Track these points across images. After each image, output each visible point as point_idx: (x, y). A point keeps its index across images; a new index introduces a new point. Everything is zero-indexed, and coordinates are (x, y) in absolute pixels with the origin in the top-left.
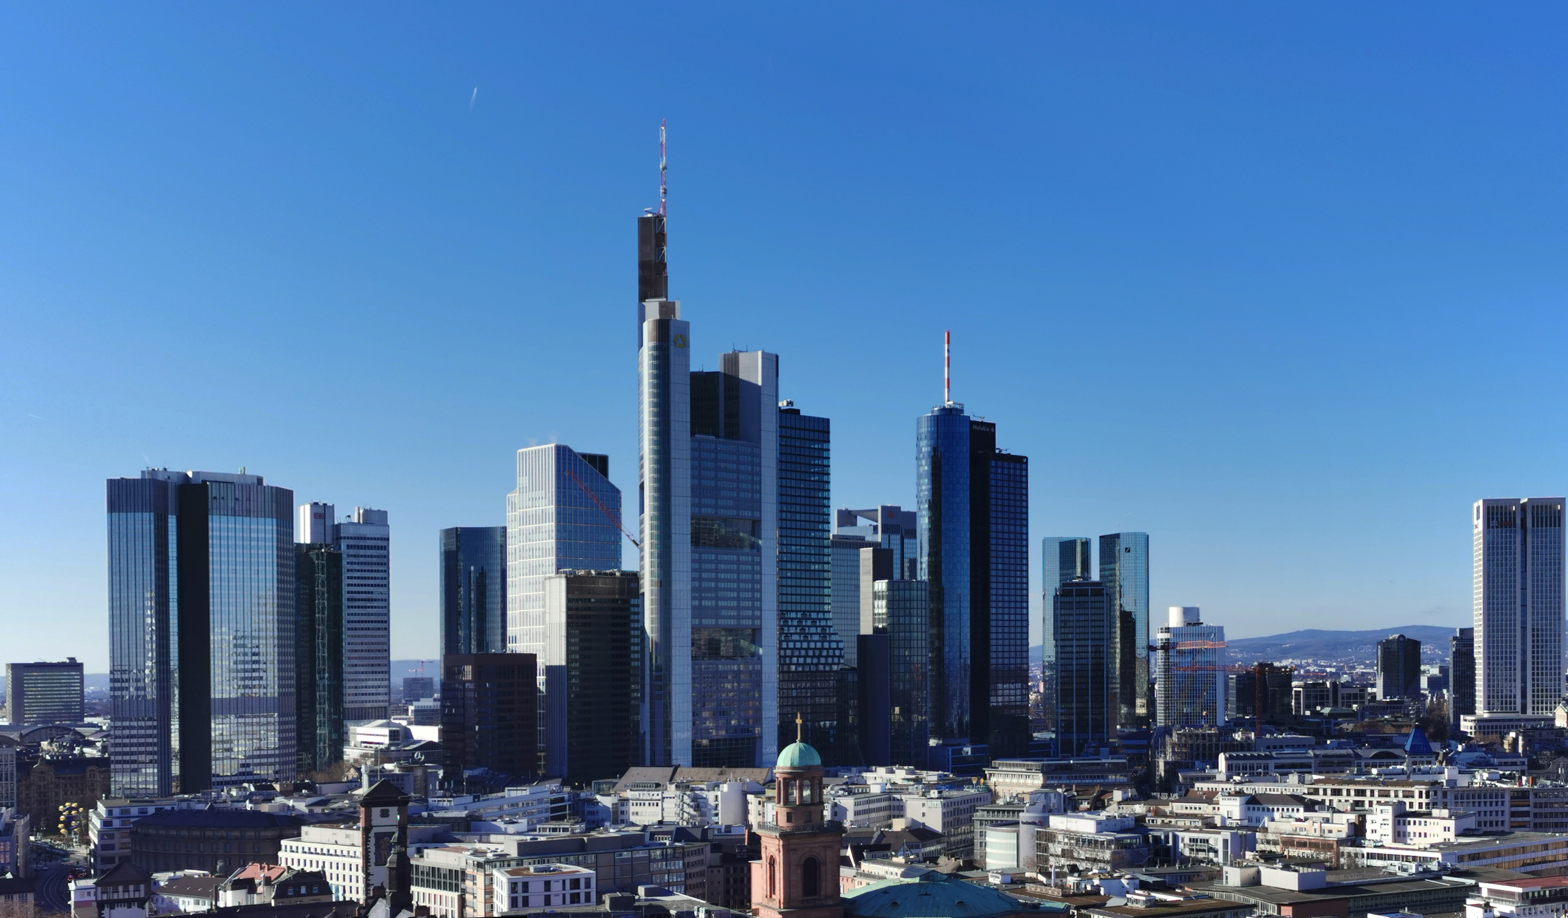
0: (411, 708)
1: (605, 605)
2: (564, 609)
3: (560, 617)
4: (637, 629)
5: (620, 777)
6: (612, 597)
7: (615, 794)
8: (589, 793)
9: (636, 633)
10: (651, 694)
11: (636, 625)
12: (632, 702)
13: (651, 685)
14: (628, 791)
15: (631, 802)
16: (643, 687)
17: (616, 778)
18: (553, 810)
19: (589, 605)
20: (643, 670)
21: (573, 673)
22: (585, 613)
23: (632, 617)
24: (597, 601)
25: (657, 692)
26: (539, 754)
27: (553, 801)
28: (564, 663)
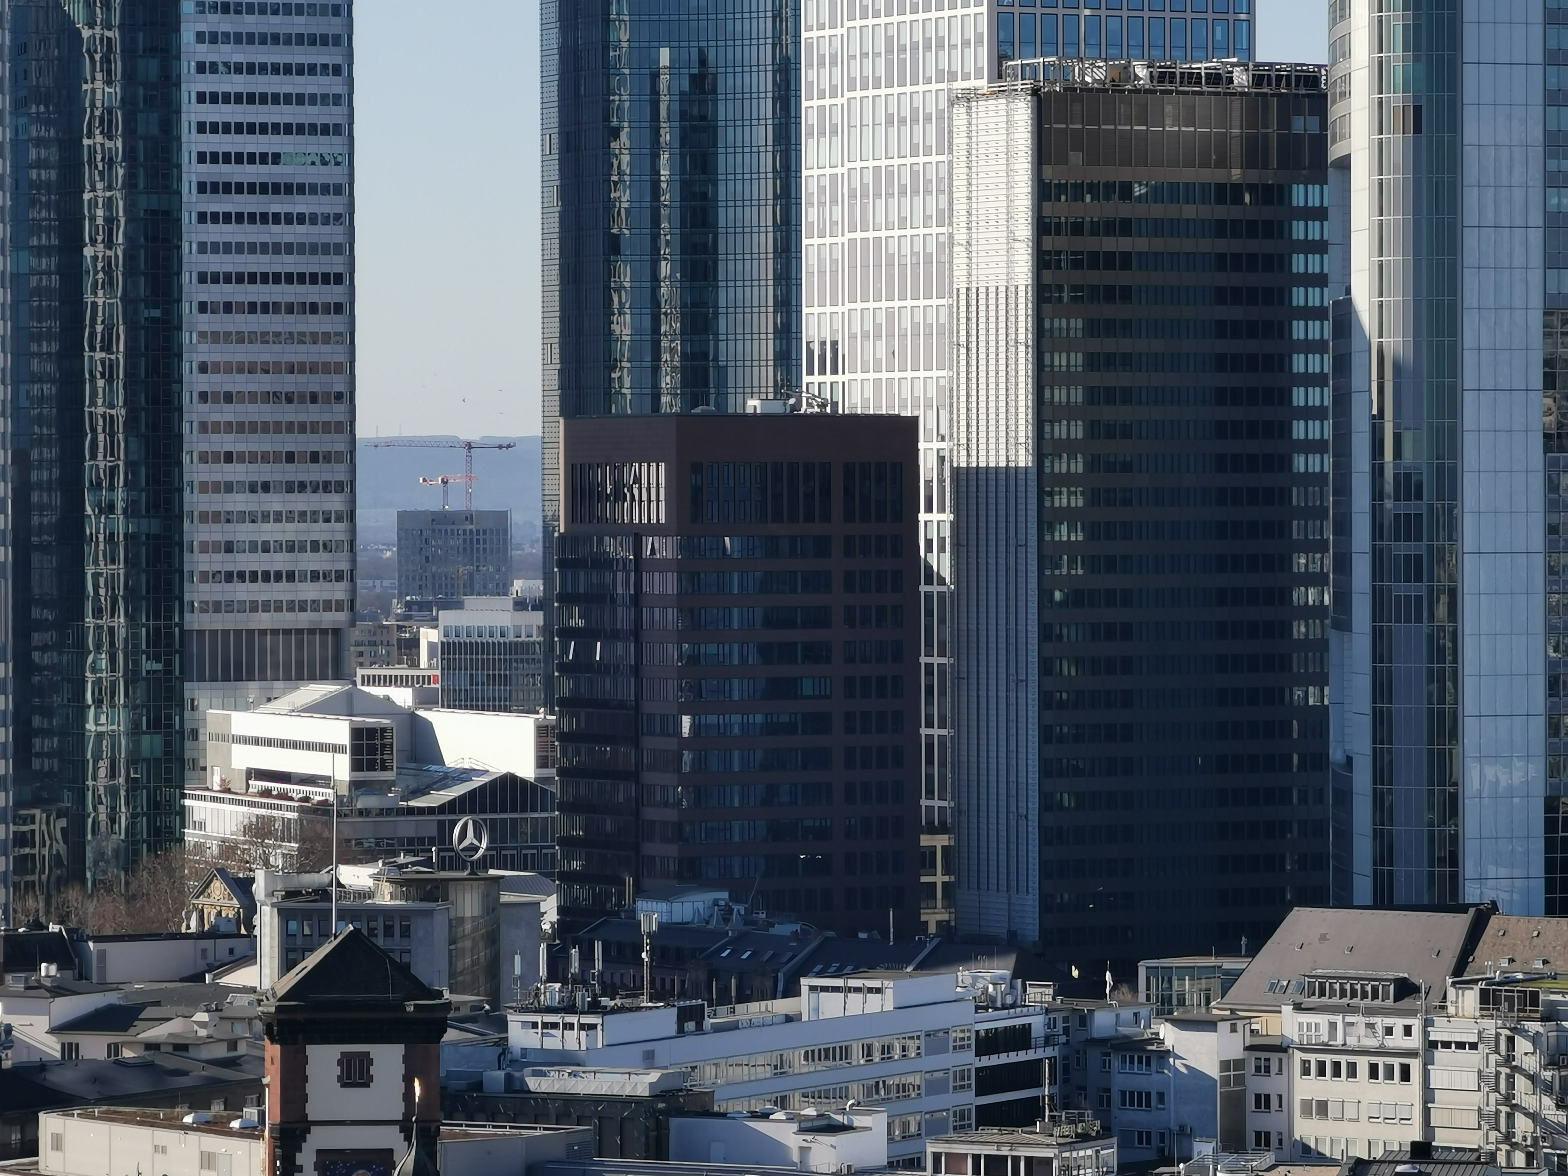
0: (429, 636)
1: (1189, 211)
2: (1024, 230)
3: (1009, 263)
4: (1319, 313)
5: (1253, 951)
6: (1215, 176)
7: (1233, 1019)
8: (1127, 1014)
9: (1315, 330)
10: (1378, 597)
11: (1314, 297)
12: (1300, 629)
13: (1377, 557)
14: (1287, 1009)
15: (1298, 1056)
16: (1343, 564)
17: (1233, 951)
18: (988, 1082)
19: (1124, 210)
20: (1343, 490)
21: (1062, 500)
22: (1110, 244)
23: (1298, 264)
24: (1157, 193)
25: (1401, 589)
26: (926, 840)
27: (988, 1044)
28: (1024, 459)
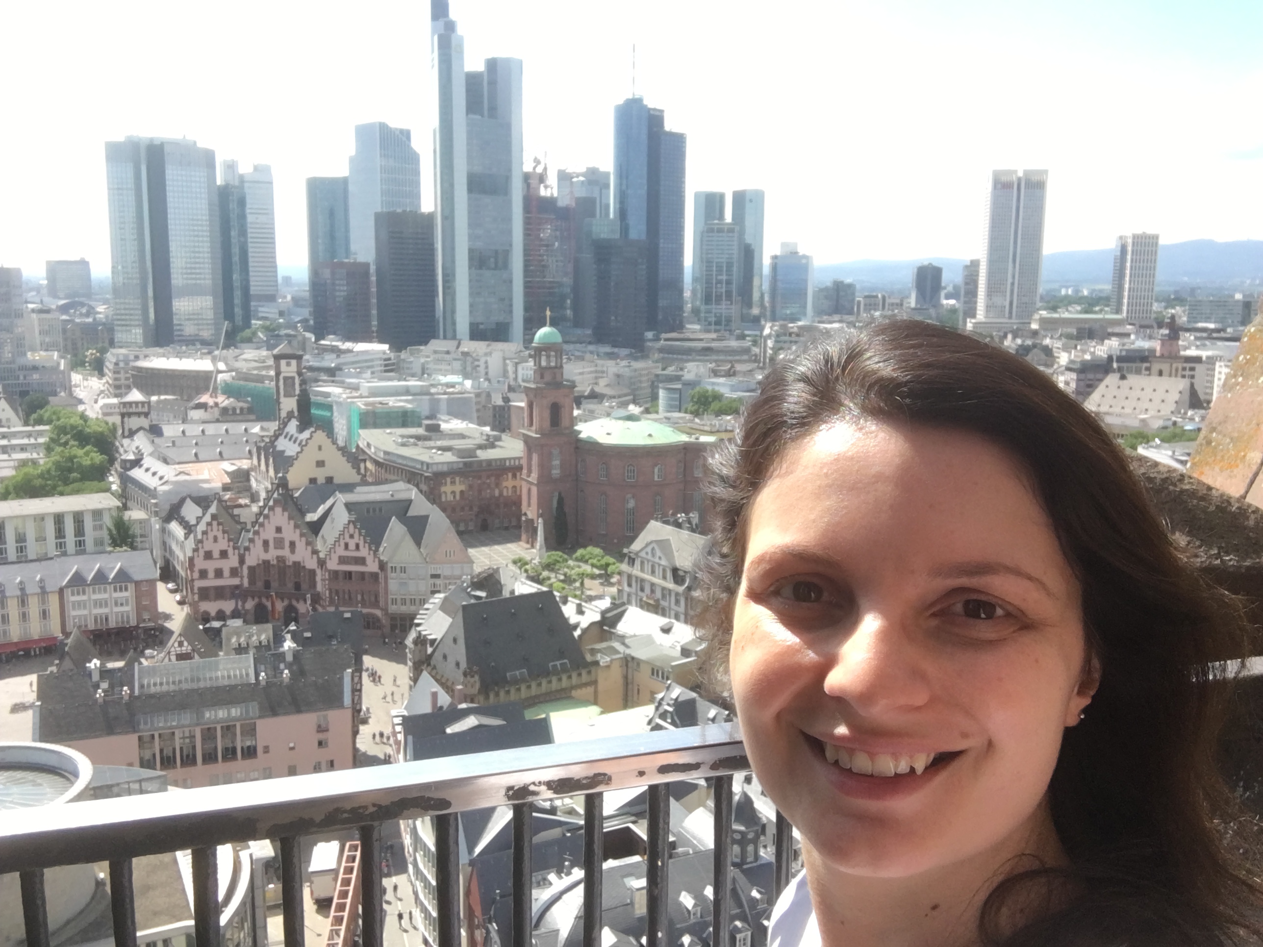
5: (425, 346)
8: (406, 356)
17: (422, 345)
18: (386, 365)
27: (385, 360)
